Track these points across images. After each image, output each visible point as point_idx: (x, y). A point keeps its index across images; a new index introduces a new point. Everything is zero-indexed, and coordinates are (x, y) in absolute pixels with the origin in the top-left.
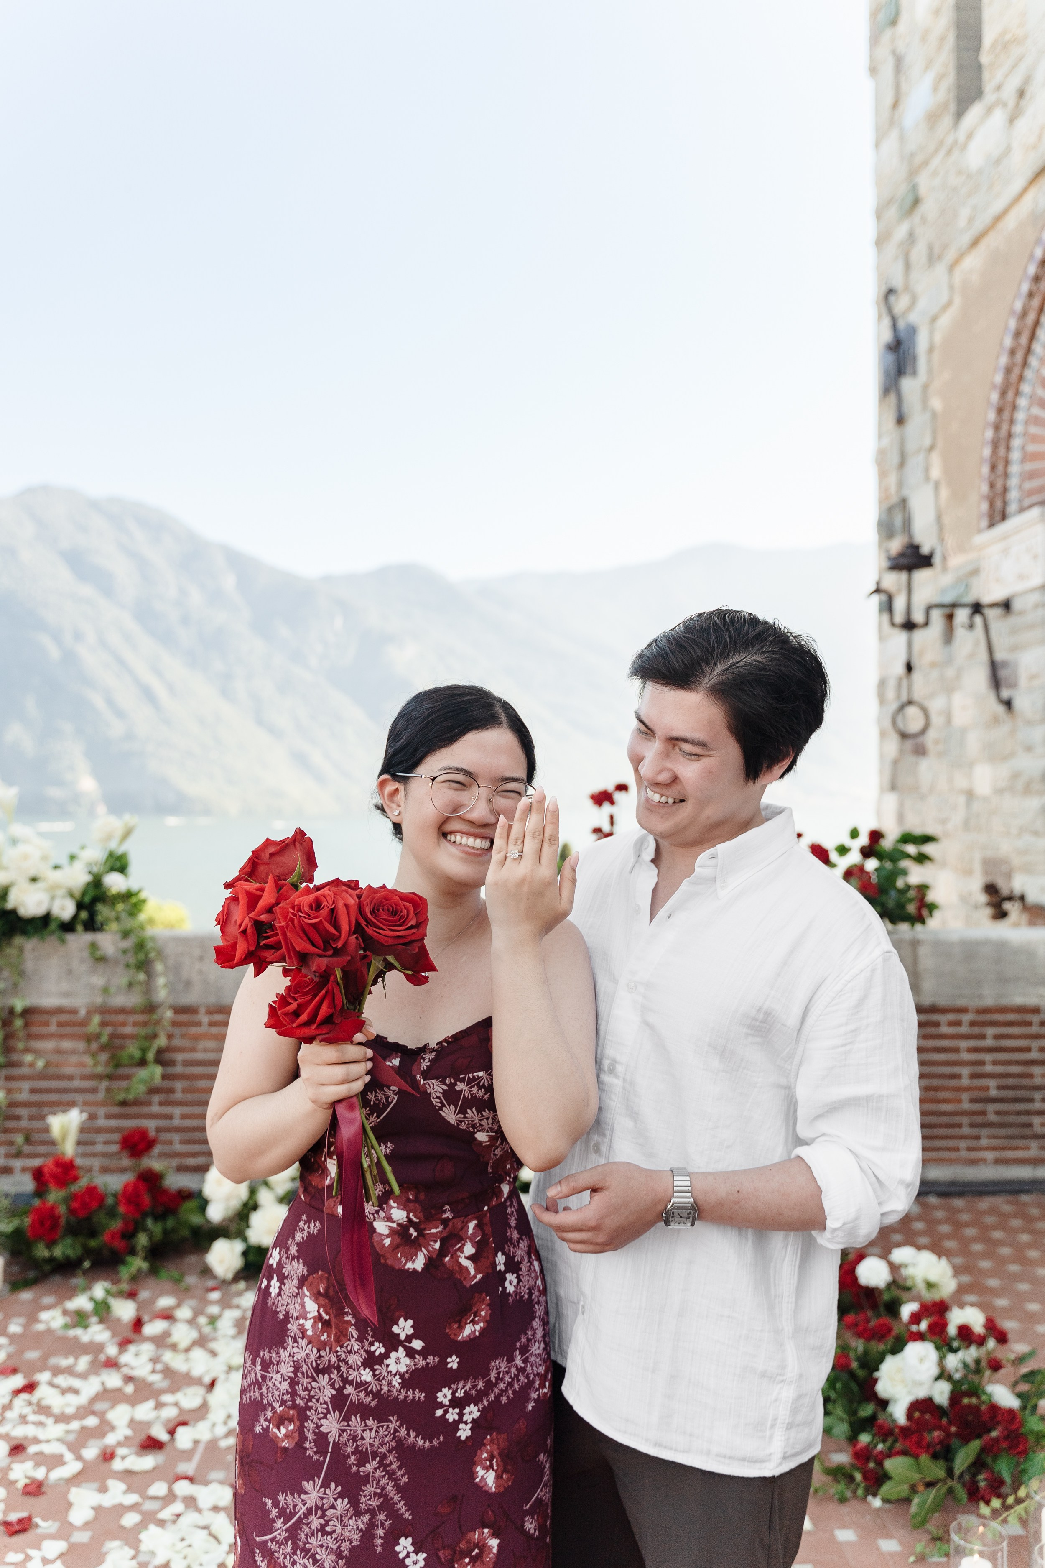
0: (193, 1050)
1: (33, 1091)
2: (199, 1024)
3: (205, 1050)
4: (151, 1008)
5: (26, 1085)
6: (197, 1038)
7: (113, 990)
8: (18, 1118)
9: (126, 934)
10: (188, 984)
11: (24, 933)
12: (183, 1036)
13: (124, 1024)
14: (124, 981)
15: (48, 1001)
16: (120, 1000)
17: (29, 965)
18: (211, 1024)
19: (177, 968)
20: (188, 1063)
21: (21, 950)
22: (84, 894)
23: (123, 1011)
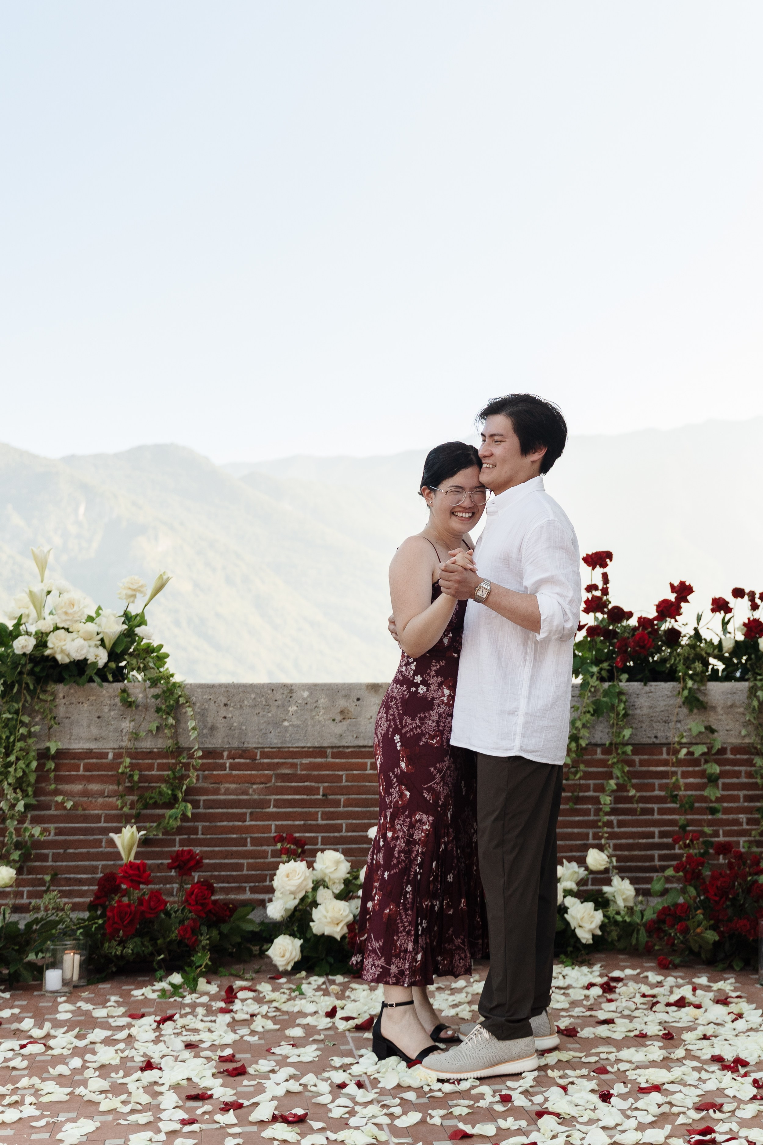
0: (216, 792)
1: (59, 832)
2: (223, 767)
3: (227, 792)
4: (178, 751)
5: (52, 826)
6: (219, 780)
7: (143, 734)
8: (44, 858)
9: (154, 682)
10: (213, 728)
11: (60, 680)
12: (205, 778)
13: (150, 768)
14: (154, 726)
15: (77, 746)
16: (147, 744)
17: (61, 711)
18: (233, 767)
19: (202, 715)
20: (209, 804)
21: (54, 695)
22: (115, 644)
23: (150, 754)
